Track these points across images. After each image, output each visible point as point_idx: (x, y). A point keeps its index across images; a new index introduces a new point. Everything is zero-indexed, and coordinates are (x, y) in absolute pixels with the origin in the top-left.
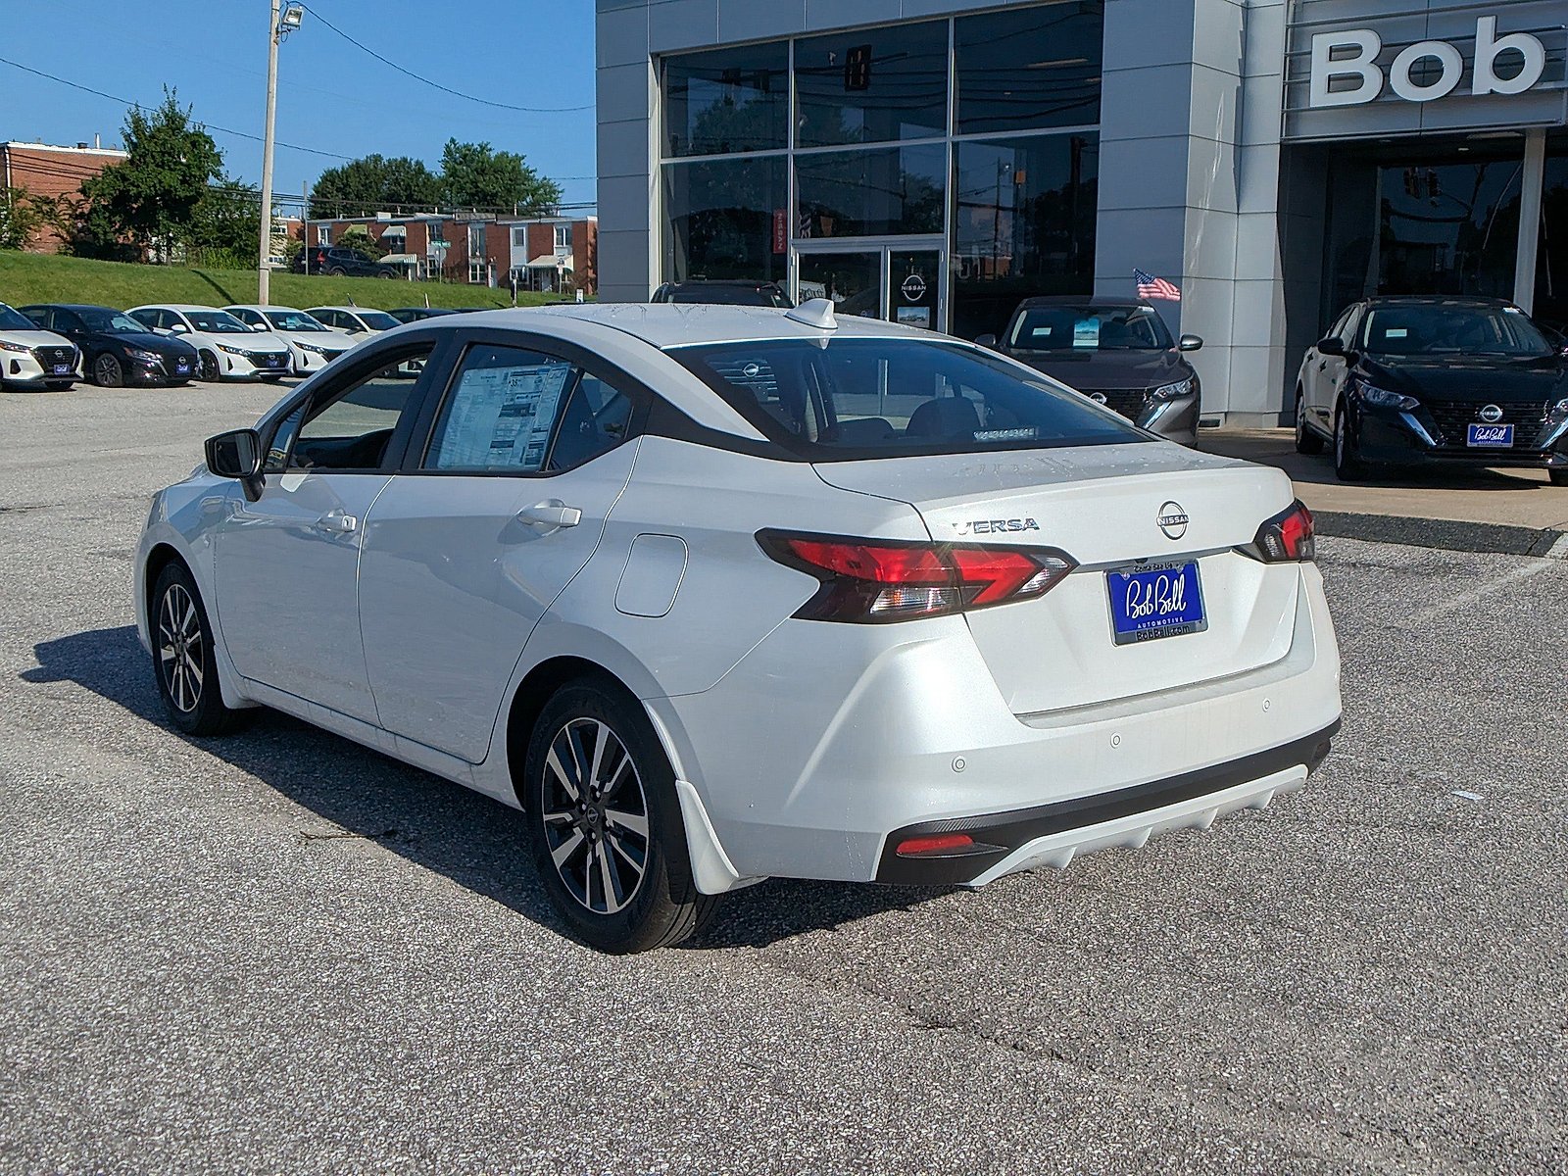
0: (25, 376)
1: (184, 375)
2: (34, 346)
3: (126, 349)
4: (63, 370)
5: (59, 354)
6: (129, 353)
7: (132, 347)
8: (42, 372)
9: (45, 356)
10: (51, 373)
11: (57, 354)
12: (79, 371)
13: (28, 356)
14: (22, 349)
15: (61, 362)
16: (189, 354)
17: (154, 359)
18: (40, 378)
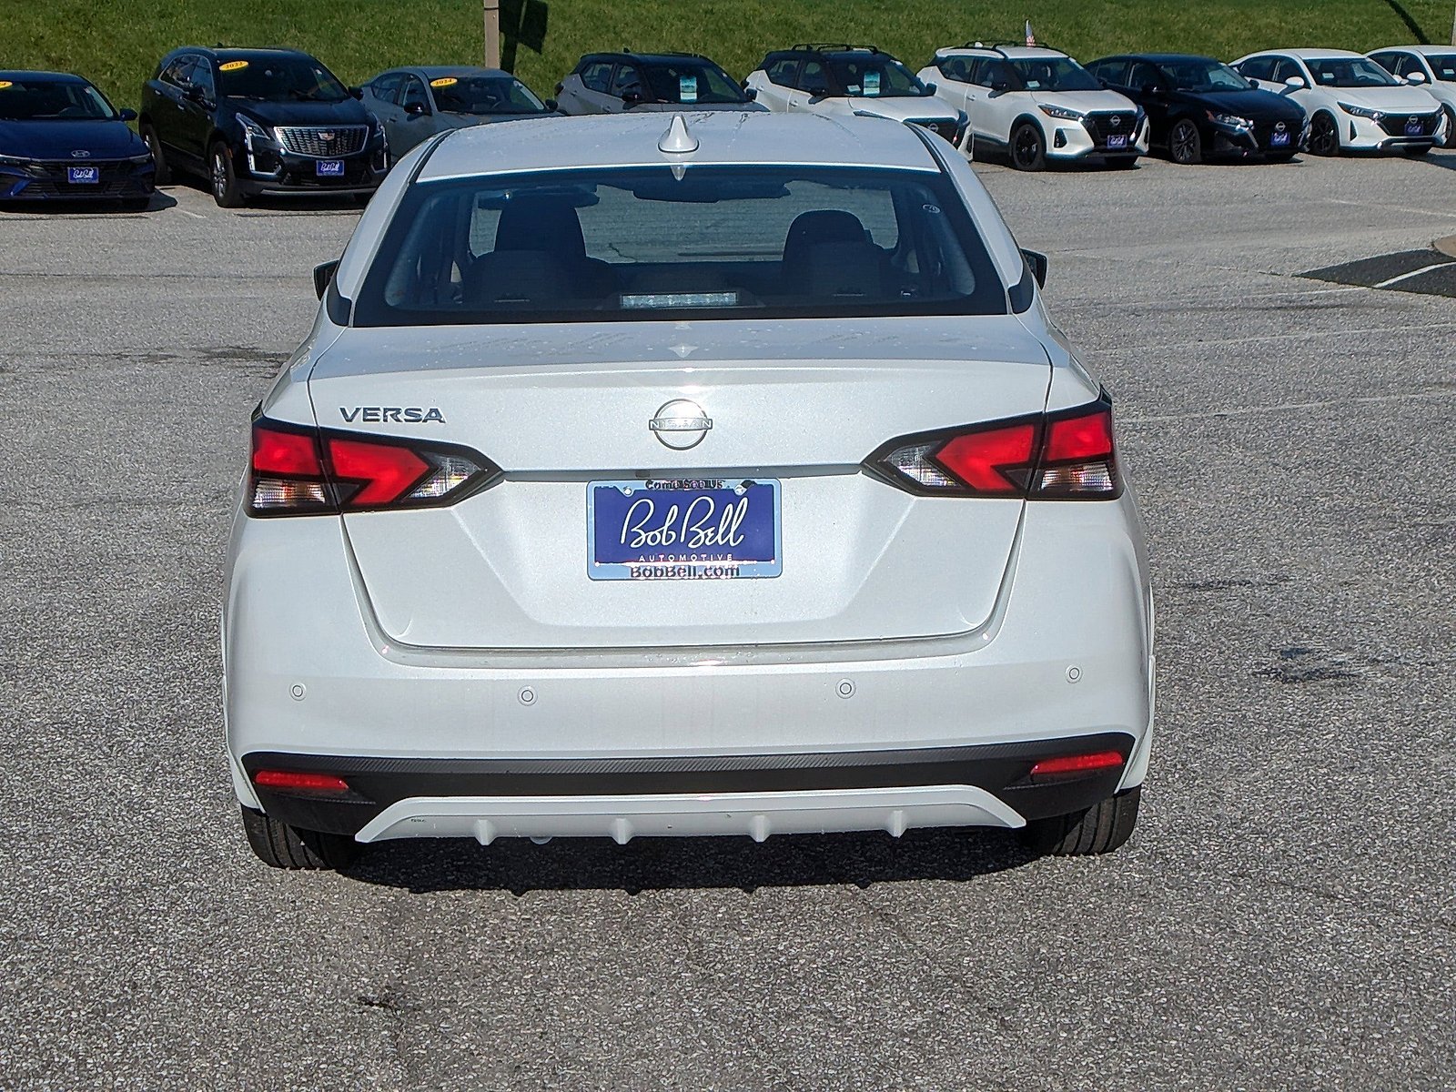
0: (1072, 150)
1: (1280, 147)
2: (1086, 113)
3: (1208, 112)
4: (1117, 142)
5: (1115, 121)
6: (1211, 117)
7: (1217, 109)
8: (1091, 145)
9: (1098, 125)
10: (1103, 147)
11: (1112, 120)
12: (1140, 144)
13: (1077, 125)
14: (1072, 116)
15: (1117, 132)
16: (1292, 117)
17: (1241, 125)
18: (1088, 152)
